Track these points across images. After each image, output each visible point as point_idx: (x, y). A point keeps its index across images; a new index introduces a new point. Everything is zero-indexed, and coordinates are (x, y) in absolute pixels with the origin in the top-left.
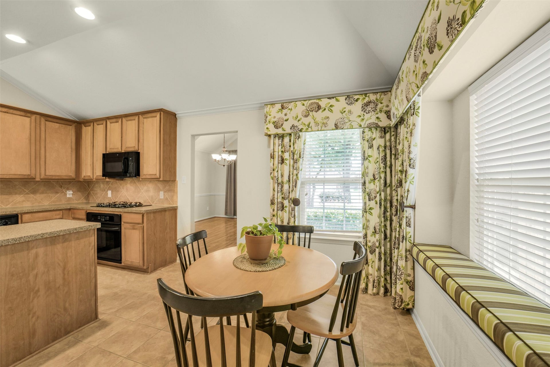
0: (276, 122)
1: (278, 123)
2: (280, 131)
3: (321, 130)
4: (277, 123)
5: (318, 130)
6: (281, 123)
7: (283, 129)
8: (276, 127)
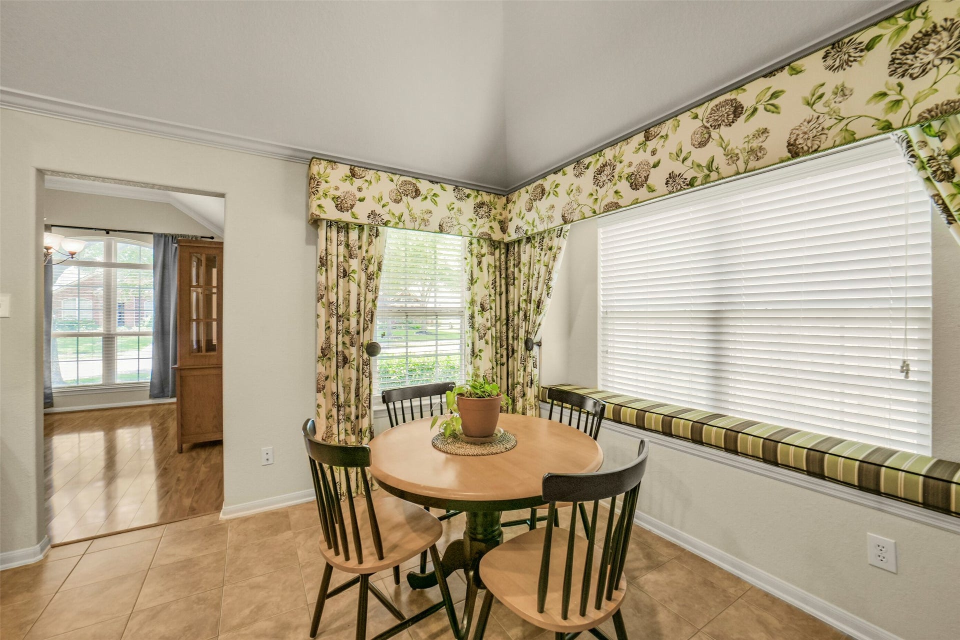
0: (339, 197)
1: (344, 201)
2: (346, 217)
3: (418, 230)
4: (342, 200)
5: (414, 229)
6: (350, 202)
7: (354, 215)
8: (340, 208)
